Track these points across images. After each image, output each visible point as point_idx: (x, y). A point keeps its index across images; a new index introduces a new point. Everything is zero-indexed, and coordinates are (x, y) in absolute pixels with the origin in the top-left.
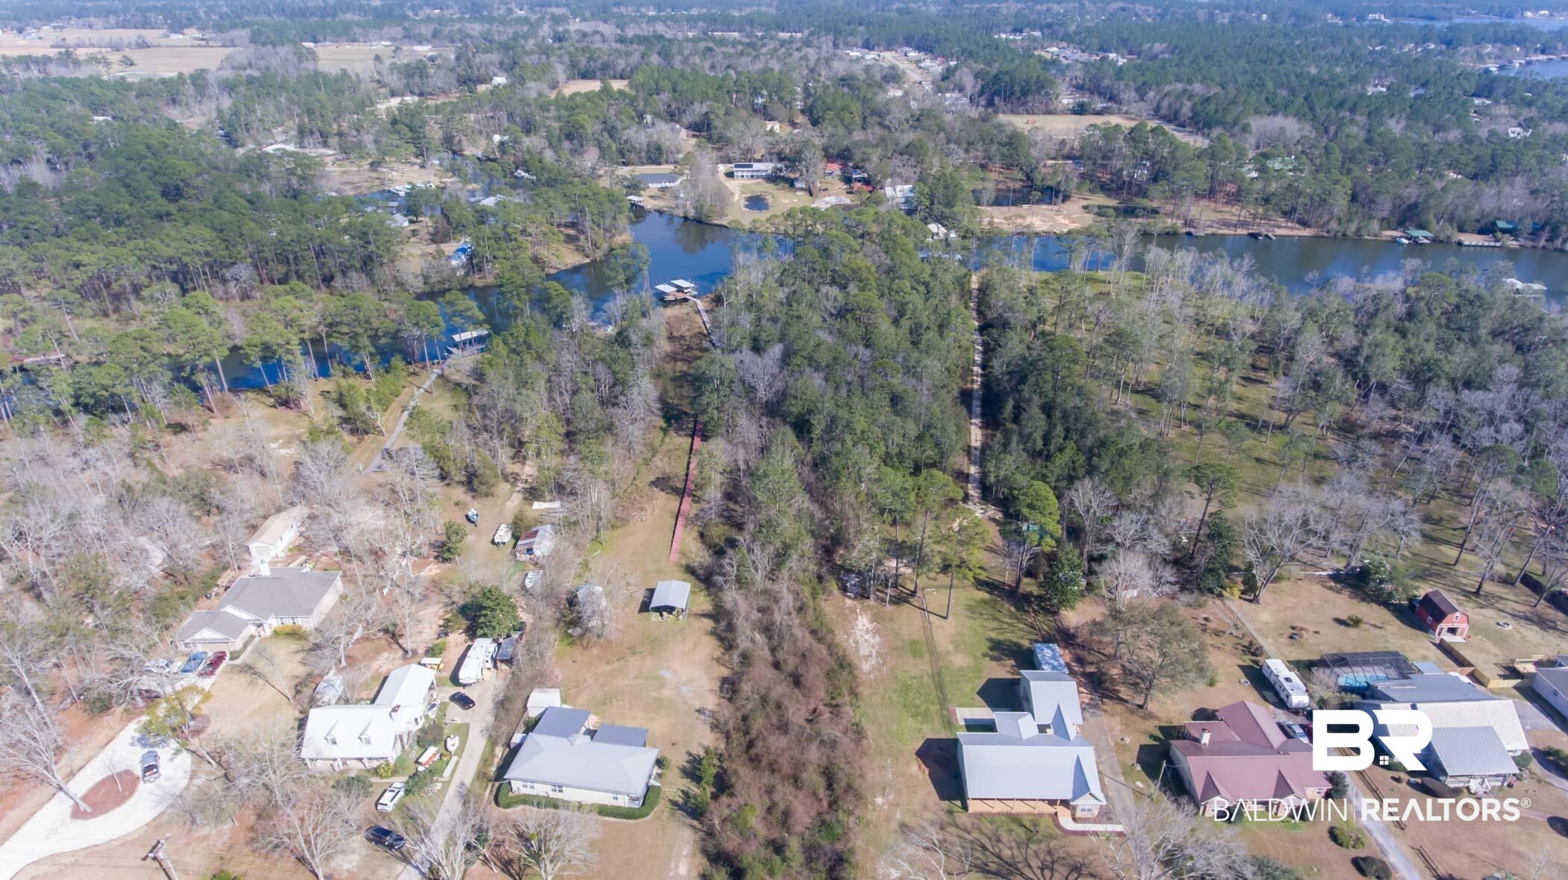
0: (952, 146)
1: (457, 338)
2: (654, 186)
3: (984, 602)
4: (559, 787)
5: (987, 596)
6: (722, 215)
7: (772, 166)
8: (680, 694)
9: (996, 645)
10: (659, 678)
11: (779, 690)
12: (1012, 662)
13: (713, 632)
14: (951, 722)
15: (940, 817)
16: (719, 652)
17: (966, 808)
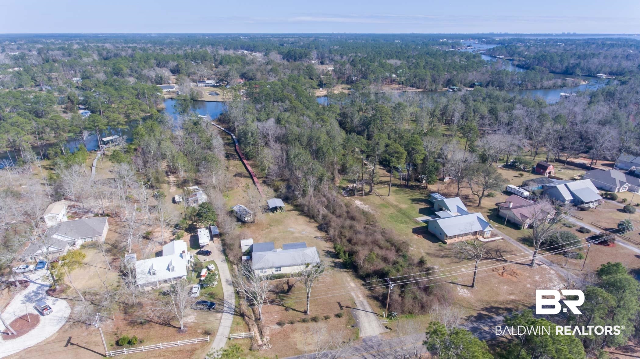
0: (286, 70)
1: (105, 139)
2: (165, 91)
3: (396, 190)
4: (278, 268)
5: (397, 188)
6: (201, 98)
7: (214, 81)
8: (303, 234)
9: (413, 200)
10: (289, 231)
11: (348, 222)
12: (423, 203)
13: (300, 214)
14: (417, 222)
15: (438, 248)
16: (308, 220)
17: (445, 243)
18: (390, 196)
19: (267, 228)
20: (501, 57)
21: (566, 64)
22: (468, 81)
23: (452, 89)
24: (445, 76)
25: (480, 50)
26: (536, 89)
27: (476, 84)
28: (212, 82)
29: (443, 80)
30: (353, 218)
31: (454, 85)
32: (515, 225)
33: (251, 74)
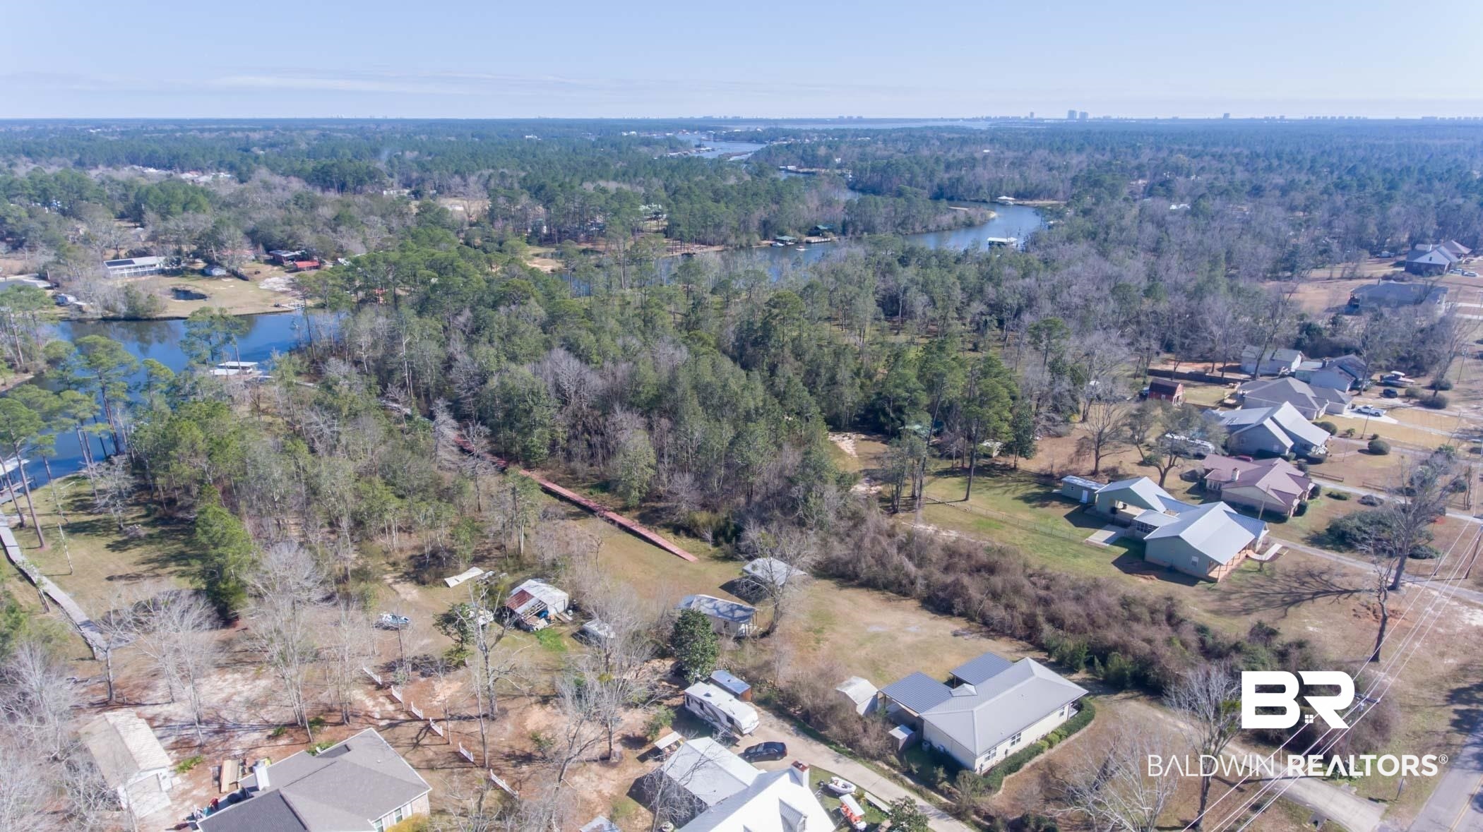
3: (966, 482)
4: (1015, 738)
5: (959, 479)
7: (162, 259)
8: (917, 635)
9: (1027, 499)
10: (876, 636)
11: (997, 581)
12: (1054, 503)
13: (842, 586)
14: (1098, 548)
15: (1215, 596)
16: (876, 594)
17: (1214, 581)
18: (970, 500)
19: (818, 641)
20: (790, 168)
21: (936, 181)
22: (802, 223)
23: (782, 241)
24: (759, 214)
25: (731, 156)
26: (929, 232)
27: (821, 227)
28: (157, 261)
29: (756, 223)
30: (991, 569)
31: (783, 235)
32: (1275, 516)
33: (278, 234)
